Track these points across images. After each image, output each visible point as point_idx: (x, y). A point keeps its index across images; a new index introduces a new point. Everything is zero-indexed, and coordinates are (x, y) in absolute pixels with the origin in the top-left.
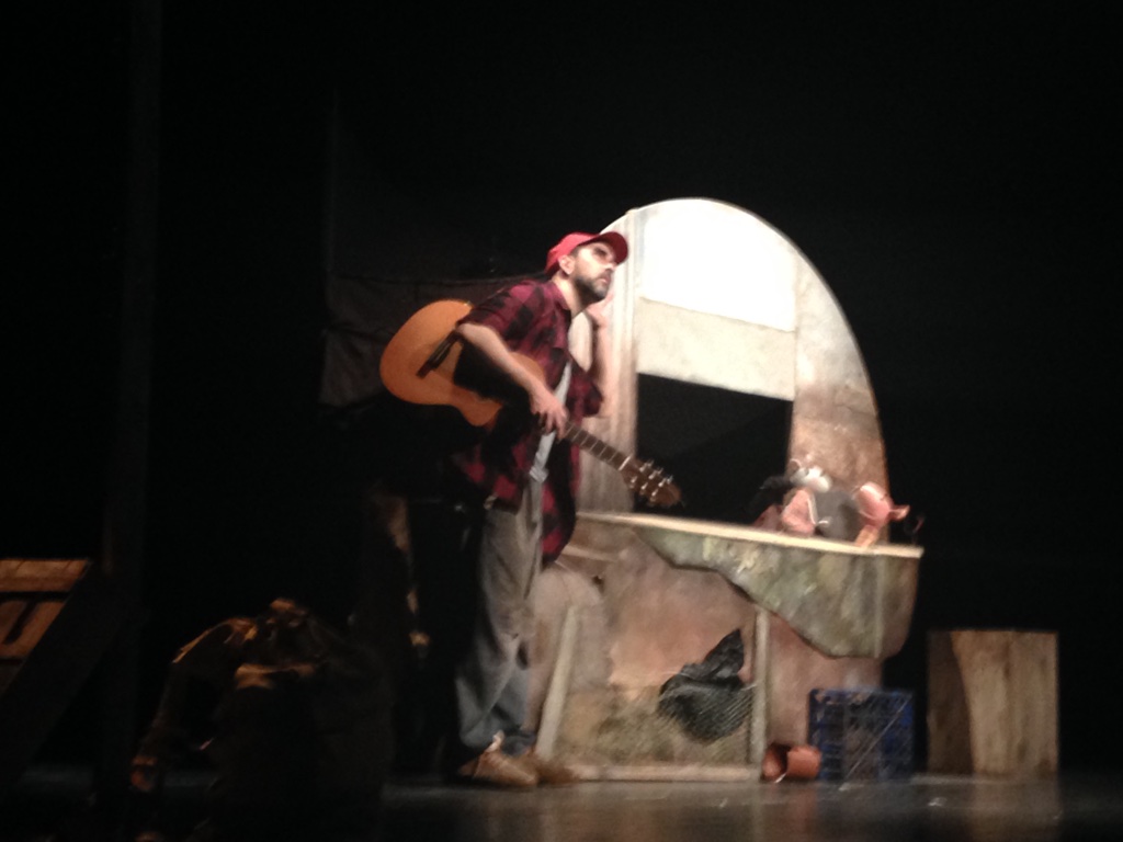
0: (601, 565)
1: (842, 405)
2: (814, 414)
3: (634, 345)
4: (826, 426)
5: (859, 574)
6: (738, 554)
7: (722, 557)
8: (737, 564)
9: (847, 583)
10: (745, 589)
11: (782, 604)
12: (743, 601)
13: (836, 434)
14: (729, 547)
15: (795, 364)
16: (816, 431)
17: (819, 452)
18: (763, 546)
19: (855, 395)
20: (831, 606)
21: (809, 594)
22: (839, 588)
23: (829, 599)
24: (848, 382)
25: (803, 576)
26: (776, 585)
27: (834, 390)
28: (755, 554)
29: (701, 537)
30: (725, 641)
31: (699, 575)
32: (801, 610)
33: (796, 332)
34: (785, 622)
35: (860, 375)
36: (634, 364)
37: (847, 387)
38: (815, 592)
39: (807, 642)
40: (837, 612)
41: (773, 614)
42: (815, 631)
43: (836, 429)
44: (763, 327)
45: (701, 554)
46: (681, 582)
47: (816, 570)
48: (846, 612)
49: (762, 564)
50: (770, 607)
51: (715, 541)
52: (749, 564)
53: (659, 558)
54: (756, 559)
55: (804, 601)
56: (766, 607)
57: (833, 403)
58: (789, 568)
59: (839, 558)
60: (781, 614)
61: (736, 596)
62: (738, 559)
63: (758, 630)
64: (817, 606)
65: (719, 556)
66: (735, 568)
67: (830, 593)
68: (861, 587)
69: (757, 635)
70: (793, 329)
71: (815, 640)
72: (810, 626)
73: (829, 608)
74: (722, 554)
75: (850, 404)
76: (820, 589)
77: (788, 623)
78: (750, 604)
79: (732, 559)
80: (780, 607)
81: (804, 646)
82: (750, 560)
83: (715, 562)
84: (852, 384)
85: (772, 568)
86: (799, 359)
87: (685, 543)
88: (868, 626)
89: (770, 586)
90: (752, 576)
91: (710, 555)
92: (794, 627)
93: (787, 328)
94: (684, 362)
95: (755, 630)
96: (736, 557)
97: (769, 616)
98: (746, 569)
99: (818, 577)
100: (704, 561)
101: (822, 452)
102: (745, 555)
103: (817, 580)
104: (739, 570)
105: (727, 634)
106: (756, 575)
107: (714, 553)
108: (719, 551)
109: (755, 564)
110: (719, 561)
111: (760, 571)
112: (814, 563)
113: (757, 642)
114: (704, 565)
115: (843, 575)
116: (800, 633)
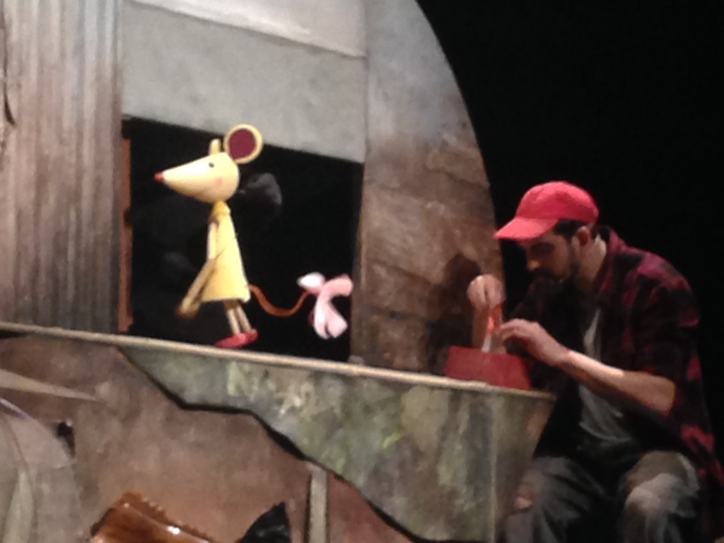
0: (69, 406)
1: (438, 171)
2: (395, 184)
3: (117, 73)
4: (415, 202)
5: (464, 417)
6: (281, 387)
7: (255, 392)
8: (280, 402)
9: (445, 431)
10: (291, 438)
11: (349, 461)
12: (289, 459)
13: (429, 215)
14: (266, 375)
15: (367, 106)
16: (399, 210)
17: (405, 241)
18: (317, 375)
19: (457, 157)
20: (423, 466)
21: (391, 446)
22: (435, 438)
23: (418, 454)
24: (446, 136)
25: (379, 420)
26: (340, 433)
27: (425, 148)
28: (307, 387)
29: (223, 361)
30: (262, 522)
31: (221, 419)
32: (376, 474)
33: (365, 60)
34: (350, 485)
35: (464, 125)
36: (116, 102)
37: (445, 143)
38: (398, 445)
39: (389, 521)
40: (433, 475)
41: (335, 478)
42: (397, 506)
43: (429, 206)
44: (315, 50)
45: (225, 386)
46: (194, 430)
47: (402, 409)
48: (445, 476)
49: (318, 401)
50: (329, 466)
51: (247, 367)
52: (298, 402)
53: (160, 395)
54: (308, 395)
55: (381, 459)
56: (323, 467)
57: (425, 167)
58: (357, 408)
59: (436, 392)
60: (347, 477)
61: (279, 451)
62: (280, 395)
63: (313, 502)
64: (401, 466)
65: (251, 391)
66: (276, 408)
67: (423, 445)
68: (469, 436)
69: (313, 511)
70: (361, 53)
71: (399, 517)
72: (390, 494)
73: (419, 469)
74: (255, 388)
75: (449, 169)
76: (407, 440)
77: (358, 491)
78: (300, 463)
79: (271, 394)
80: (345, 467)
81: (383, 525)
82: (299, 394)
83: (246, 398)
84: (451, 139)
85: (332, 408)
86: (372, 99)
87: (200, 370)
88: (481, 500)
89: (328, 437)
90: (302, 421)
91: (238, 387)
92: (368, 496)
93: (352, 51)
94: (195, 100)
95: (308, 501)
96: (279, 389)
97: (328, 480)
98: (293, 410)
99: (404, 421)
100: (229, 397)
101: (411, 240)
102: (292, 388)
103: (400, 427)
104: (283, 411)
105: (264, 511)
106: (308, 419)
107: (244, 384)
108: (251, 383)
109: (307, 402)
110: (252, 398)
111: (316, 412)
112: (397, 399)
113: (312, 520)
114: (231, 404)
115: (440, 419)
116: (377, 504)
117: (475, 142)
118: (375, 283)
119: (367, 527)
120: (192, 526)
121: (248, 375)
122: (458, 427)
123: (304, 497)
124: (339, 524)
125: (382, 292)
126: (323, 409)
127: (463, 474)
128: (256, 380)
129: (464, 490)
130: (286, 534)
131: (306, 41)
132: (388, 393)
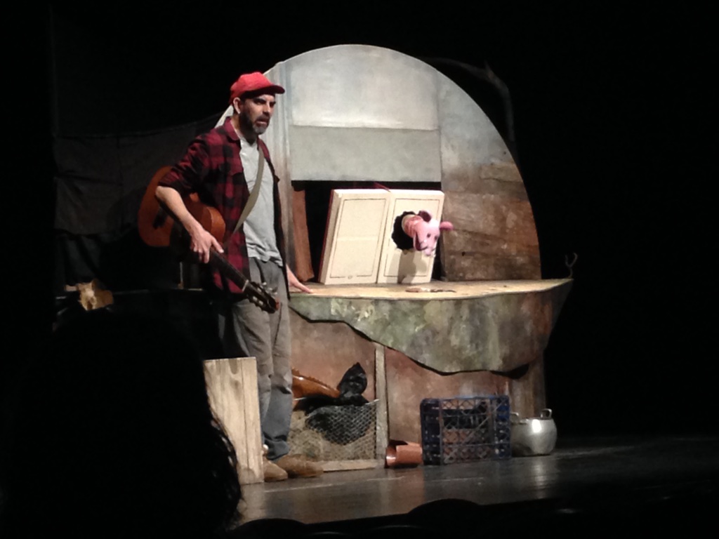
1: (488, 178)
2: (461, 188)
3: (288, 161)
4: (475, 196)
5: (465, 312)
6: (359, 309)
7: (345, 312)
8: (358, 316)
9: (452, 320)
10: (365, 333)
11: (396, 341)
12: (364, 340)
13: (484, 202)
14: (351, 303)
15: (440, 153)
16: (465, 201)
17: (469, 217)
18: (376, 301)
19: (501, 169)
20: (439, 338)
21: (419, 331)
22: (446, 324)
23: (435, 333)
24: (493, 160)
25: (412, 319)
26: (390, 327)
27: (480, 168)
28: (372, 307)
29: (328, 299)
30: (350, 372)
31: (330, 326)
32: (412, 345)
33: (439, 130)
34: (398, 351)
35: (505, 153)
36: (289, 175)
37: (492, 164)
38: (423, 330)
39: (423, 366)
40: (447, 341)
41: (388, 348)
42: (426, 358)
43: (484, 197)
44: (405, 131)
45: (330, 311)
46: (316, 332)
47: (425, 312)
48: (455, 341)
49: (377, 314)
50: (385, 344)
51: (340, 300)
52: (367, 315)
53: (298, 317)
54: (371, 311)
55: (415, 336)
56: (382, 344)
57: (480, 178)
58: (399, 315)
59: (444, 302)
60: (395, 348)
61: (358, 337)
62: (358, 312)
63: (377, 362)
64: (427, 339)
65: (343, 311)
66: (356, 318)
67: (438, 329)
68: (470, 321)
69: (377, 365)
70: (436, 128)
71: (427, 364)
72: (422, 353)
73: (437, 340)
74: (345, 310)
75: (496, 177)
76: (428, 327)
77: (403, 354)
78: (369, 343)
79: (353, 312)
80: (393, 344)
81: (419, 367)
82: (367, 312)
83: (340, 315)
84: (497, 162)
85: (385, 316)
86: (444, 149)
87: (317, 304)
88: (480, 349)
89: (384, 330)
90: (369, 323)
91: (337, 311)
92: (410, 356)
93: (429, 128)
94: (334, 167)
95: (375, 361)
96: (357, 310)
97: (384, 350)
98: (365, 318)
99: (425, 318)
100: (332, 315)
101: (473, 216)
102: (363, 309)
103: (424, 321)
104: (359, 320)
105: (351, 367)
106: (372, 323)
107: (339, 309)
108: (343, 307)
109: (371, 314)
110: (344, 315)
111: (376, 319)
112: (422, 308)
113: (377, 370)
114: (333, 318)
115: (449, 315)
116: (415, 359)
117: (513, 160)
118: (451, 240)
119: (409, 370)
120: (312, 377)
121: (341, 304)
122: (461, 317)
123: (373, 360)
124: (392, 371)
125: (455, 244)
126: (380, 317)
127: (467, 339)
128: (346, 306)
129: (469, 346)
130: (363, 377)
131: (401, 127)
132: (414, 306)
